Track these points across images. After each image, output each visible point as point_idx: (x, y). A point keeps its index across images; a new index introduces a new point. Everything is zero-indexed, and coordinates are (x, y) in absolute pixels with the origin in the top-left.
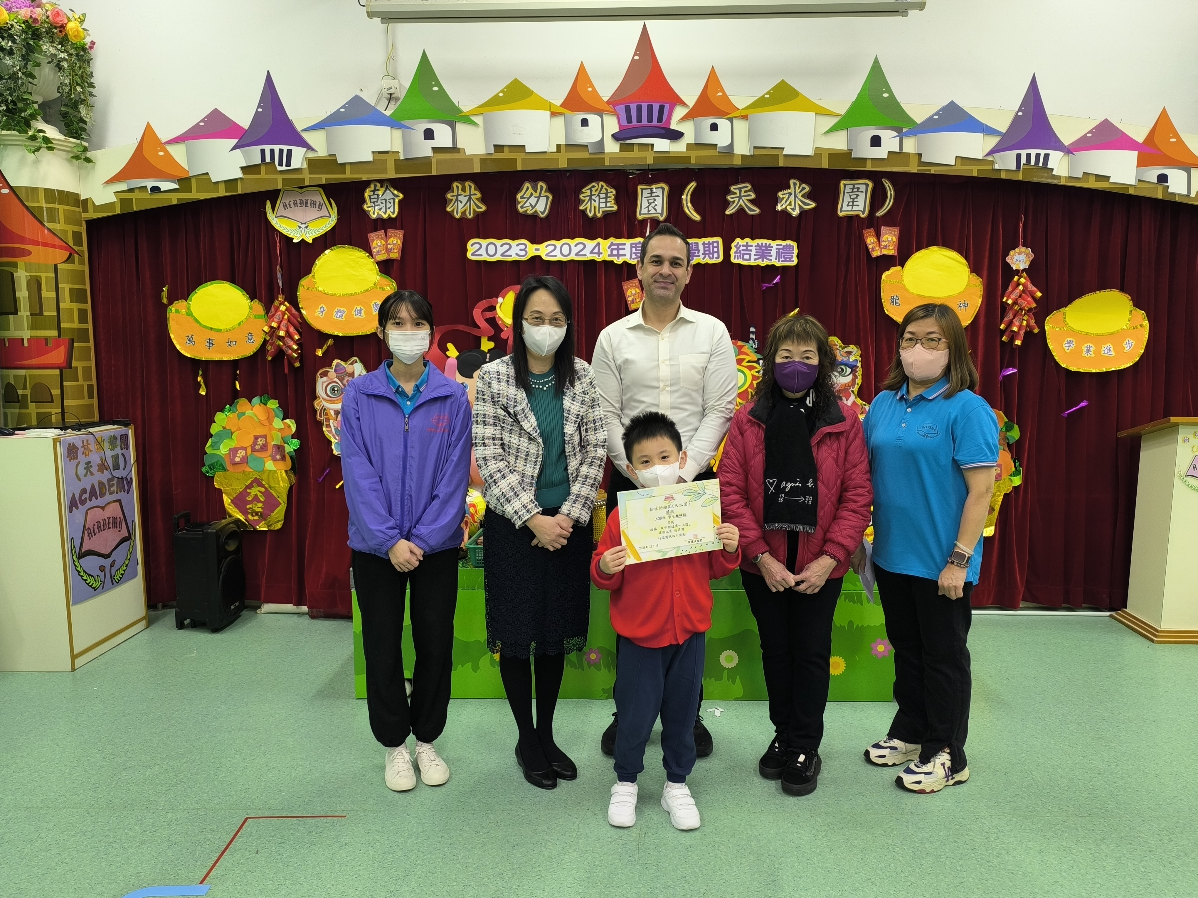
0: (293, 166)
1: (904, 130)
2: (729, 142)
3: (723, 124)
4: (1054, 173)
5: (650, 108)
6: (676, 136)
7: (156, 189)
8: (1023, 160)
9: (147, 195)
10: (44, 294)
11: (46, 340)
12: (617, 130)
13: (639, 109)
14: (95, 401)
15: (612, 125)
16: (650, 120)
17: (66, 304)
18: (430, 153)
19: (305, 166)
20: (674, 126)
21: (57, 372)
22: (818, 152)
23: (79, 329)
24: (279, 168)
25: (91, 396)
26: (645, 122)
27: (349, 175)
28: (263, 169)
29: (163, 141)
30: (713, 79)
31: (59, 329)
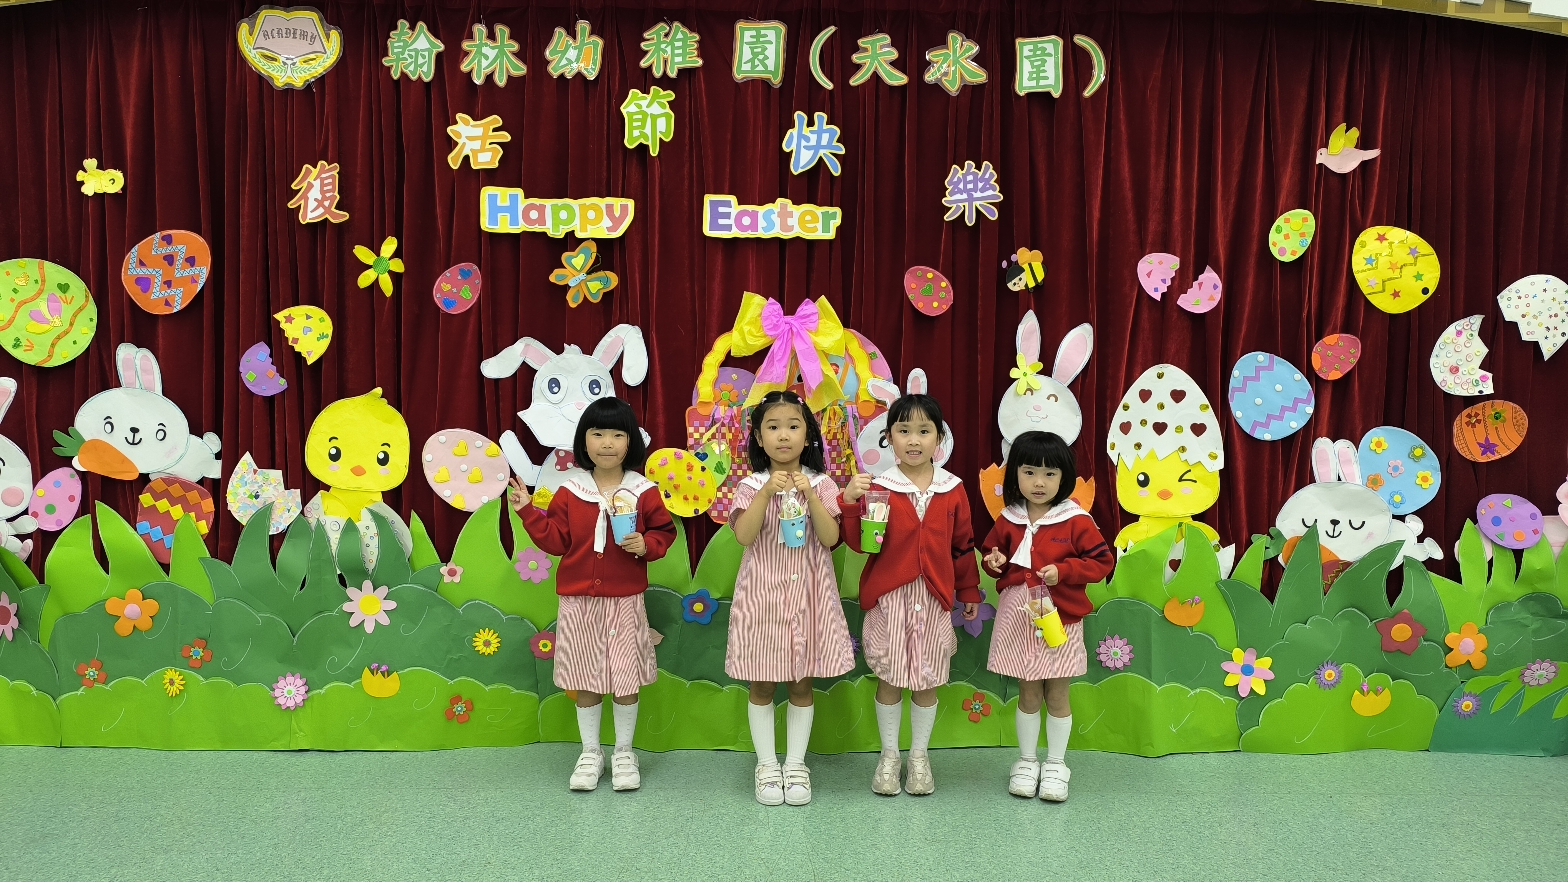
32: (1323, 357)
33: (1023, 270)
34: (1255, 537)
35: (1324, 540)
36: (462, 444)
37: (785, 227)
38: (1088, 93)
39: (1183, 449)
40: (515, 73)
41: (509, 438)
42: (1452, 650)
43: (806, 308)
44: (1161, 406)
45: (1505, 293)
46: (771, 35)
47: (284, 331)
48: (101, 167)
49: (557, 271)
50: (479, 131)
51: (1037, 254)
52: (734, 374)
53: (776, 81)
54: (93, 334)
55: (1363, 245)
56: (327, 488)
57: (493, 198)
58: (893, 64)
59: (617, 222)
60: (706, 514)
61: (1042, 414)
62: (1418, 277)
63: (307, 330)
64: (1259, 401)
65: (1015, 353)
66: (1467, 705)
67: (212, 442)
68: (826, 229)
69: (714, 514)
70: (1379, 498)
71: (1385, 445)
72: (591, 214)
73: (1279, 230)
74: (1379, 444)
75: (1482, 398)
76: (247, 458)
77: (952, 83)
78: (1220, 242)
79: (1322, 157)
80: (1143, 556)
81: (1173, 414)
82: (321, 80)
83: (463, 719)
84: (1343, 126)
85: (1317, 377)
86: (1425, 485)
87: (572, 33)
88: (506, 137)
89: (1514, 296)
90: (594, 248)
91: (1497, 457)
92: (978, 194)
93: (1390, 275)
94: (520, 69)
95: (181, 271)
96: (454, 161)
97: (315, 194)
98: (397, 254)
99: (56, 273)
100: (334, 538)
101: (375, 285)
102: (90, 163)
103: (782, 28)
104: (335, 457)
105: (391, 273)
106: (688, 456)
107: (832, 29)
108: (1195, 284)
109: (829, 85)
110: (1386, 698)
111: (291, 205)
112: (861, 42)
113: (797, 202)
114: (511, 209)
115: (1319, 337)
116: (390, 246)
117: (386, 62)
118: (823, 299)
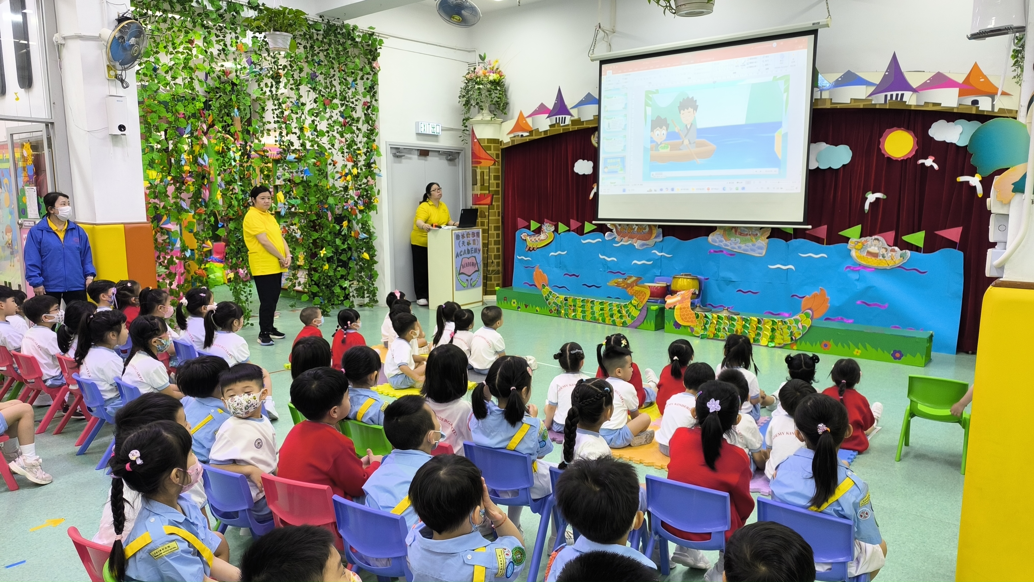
0: (567, 123)
4: (907, 103)
7: (522, 136)
8: (889, 98)
9: (519, 138)
10: (485, 177)
11: (485, 194)
14: (500, 218)
17: (492, 181)
19: (570, 123)
21: (487, 206)
23: (495, 191)
24: (561, 125)
25: (499, 216)
27: (585, 126)
28: (556, 125)
29: (525, 117)
31: (489, 190)
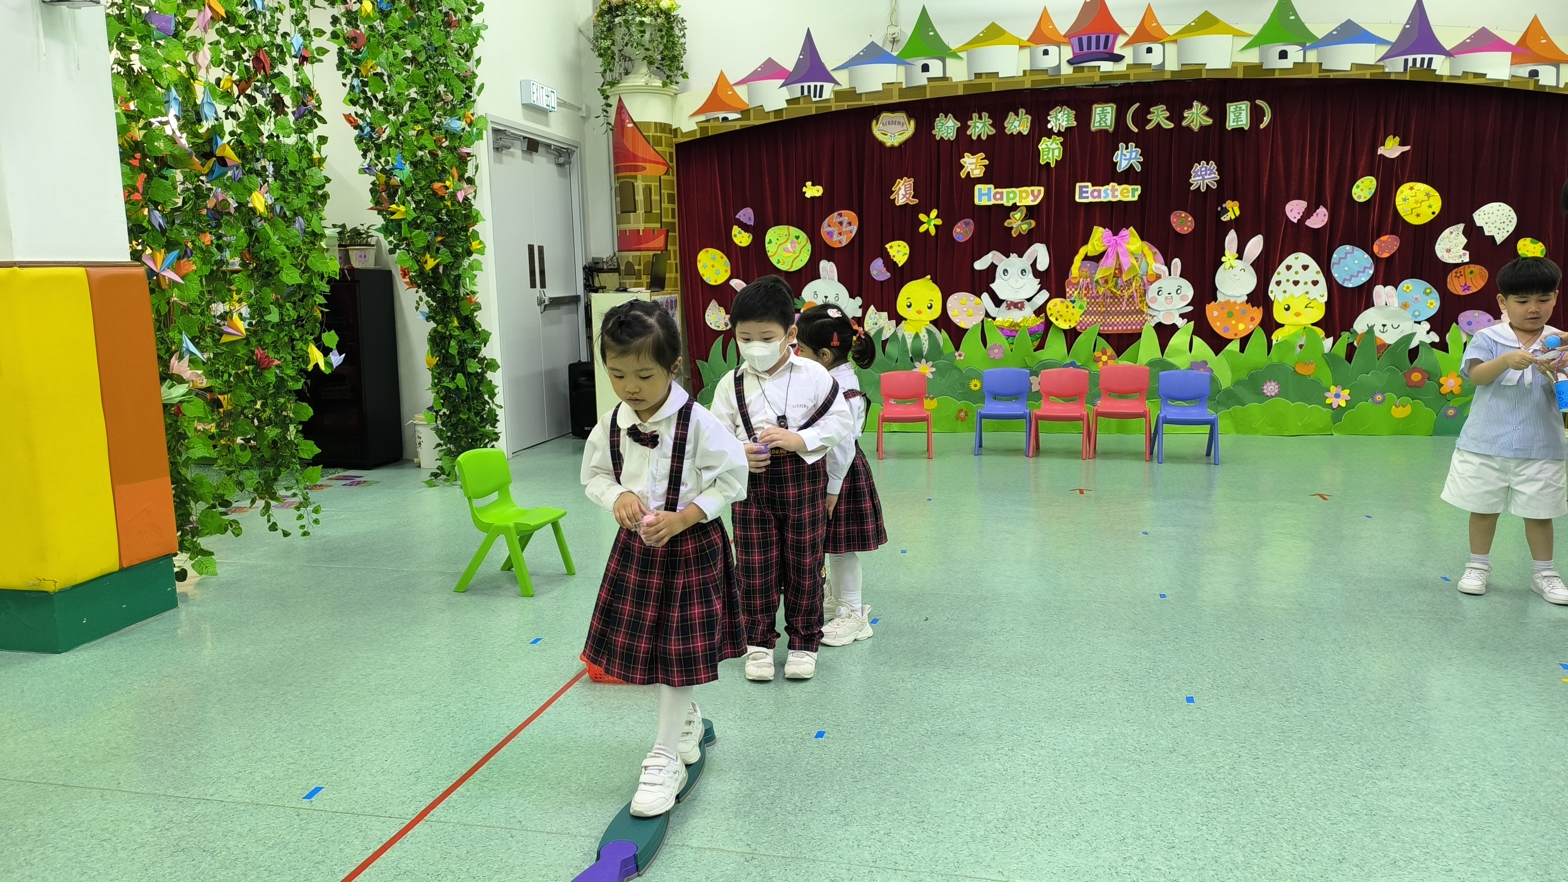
0: (825, 96)
1: (1308, 45)
2: (1161, 61)
3: (1157, 47)
4: (1437, 73)
5: (1098, 38)
6: (1118, 58)
7: (725, 119)
8: (1410, 64)
9: (719, 123)
10: (653, 197)
11: (653, 230)
12: (1071, 56)
13: (1089, 39)
15: (1068, 53)
16: (1098, 47)
17: (665, 205)
18: (925, 82)
19: (832, 97)
20: (1117, 51)
22: (1235, 66)
23: (671, 223)
24: (814, 99)
26: (1093, 49)
27: (864, 102)
28: (802, 100)
29: (732, 83)
30: (1149, 13)
31: (661, 222)
32: (1380, 247)
33: (1228, 211)
34: (1342, 333)
35: (1377, 333)
36: (965, 299)
37: (1114, 196)
38: (1262, 126)
39: (1307, 293)
40: (990, 133)
41: (985, 296)
42: (1442, 385)
43: (1124, 232)
44: (1297, 273)
45: (1477, 212)
46: (1109, 109)
47: (888, 253)
48: (813, 185)
49: (1008, 221)
50: (974, 161)
51: (1236, 203)
52: (1088, 264)
53: (1111, 130)
54: (808, 257)
55: (1402, 192)
56: (906, 319)
57: (980, 190)
58: (1167, 119)
59: (1036, 198)
60: (1074, 328)
61: (1237, 278)
62: (1430, 206)
63: (898, 251)
64: (1346, 269)
65: (1224, 250)
66: (1451, 412)
67: (859, 301)
68: (1133, 196)
69: (1078, 327)
70: (1407, 314)
71: (1411, 288)
72: (1024, 195)
73: (1358, 187)
74: (1408, 288)
75: (1463, 264)
76: (872, 307)
77: (1196, 126)
78: (1327, 193)
79: (1381, 151)
80: (1285, 343)
81: (1303, 276)
82: (906, 143)
83: (963, 420)
84: (1391, 137)
85: (1377, 257)
86: (1432, 307)
87: (1017, 114)
88: (986, 162)
89: (1482, 213)
90: (1025, 211)
91: (1471, 292)
92: (1207, 177)
93: (1415, 206)
94: (992, 131)
95: (845, 228)
96: (963, 175)
97: (902, 192)
98: (937, 217)
99: (794, 231)
100: (909, 342)
101: (927, 231)
102: (809, 184)
103: (1115, 106)
104: (909, 306)
105: (935, 225)
106: (1067, 302)
107: (1138, 105)
108: (1315, 214)
109: (1136, 130)
110: (1408, 410)
111: (892, 197)
112: (1151, 109)
113: (1119, 184)
114: (988, 194)
115: (1378, 237)
116: (934, 213)
117: (934, 132)
118: (1132, 228)
